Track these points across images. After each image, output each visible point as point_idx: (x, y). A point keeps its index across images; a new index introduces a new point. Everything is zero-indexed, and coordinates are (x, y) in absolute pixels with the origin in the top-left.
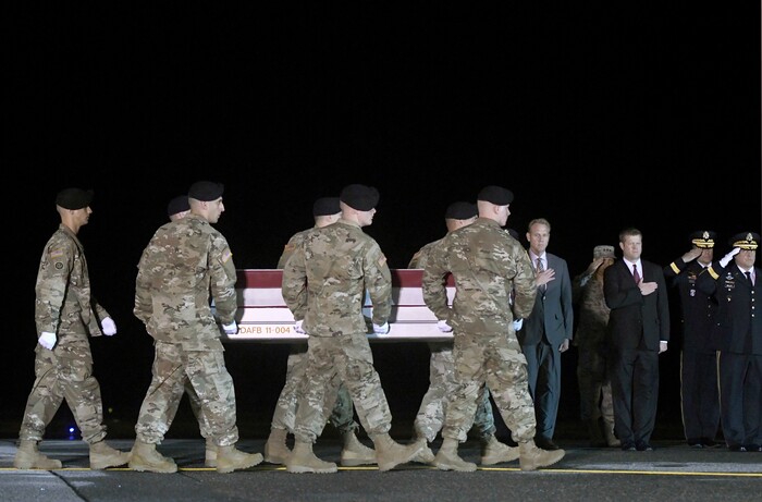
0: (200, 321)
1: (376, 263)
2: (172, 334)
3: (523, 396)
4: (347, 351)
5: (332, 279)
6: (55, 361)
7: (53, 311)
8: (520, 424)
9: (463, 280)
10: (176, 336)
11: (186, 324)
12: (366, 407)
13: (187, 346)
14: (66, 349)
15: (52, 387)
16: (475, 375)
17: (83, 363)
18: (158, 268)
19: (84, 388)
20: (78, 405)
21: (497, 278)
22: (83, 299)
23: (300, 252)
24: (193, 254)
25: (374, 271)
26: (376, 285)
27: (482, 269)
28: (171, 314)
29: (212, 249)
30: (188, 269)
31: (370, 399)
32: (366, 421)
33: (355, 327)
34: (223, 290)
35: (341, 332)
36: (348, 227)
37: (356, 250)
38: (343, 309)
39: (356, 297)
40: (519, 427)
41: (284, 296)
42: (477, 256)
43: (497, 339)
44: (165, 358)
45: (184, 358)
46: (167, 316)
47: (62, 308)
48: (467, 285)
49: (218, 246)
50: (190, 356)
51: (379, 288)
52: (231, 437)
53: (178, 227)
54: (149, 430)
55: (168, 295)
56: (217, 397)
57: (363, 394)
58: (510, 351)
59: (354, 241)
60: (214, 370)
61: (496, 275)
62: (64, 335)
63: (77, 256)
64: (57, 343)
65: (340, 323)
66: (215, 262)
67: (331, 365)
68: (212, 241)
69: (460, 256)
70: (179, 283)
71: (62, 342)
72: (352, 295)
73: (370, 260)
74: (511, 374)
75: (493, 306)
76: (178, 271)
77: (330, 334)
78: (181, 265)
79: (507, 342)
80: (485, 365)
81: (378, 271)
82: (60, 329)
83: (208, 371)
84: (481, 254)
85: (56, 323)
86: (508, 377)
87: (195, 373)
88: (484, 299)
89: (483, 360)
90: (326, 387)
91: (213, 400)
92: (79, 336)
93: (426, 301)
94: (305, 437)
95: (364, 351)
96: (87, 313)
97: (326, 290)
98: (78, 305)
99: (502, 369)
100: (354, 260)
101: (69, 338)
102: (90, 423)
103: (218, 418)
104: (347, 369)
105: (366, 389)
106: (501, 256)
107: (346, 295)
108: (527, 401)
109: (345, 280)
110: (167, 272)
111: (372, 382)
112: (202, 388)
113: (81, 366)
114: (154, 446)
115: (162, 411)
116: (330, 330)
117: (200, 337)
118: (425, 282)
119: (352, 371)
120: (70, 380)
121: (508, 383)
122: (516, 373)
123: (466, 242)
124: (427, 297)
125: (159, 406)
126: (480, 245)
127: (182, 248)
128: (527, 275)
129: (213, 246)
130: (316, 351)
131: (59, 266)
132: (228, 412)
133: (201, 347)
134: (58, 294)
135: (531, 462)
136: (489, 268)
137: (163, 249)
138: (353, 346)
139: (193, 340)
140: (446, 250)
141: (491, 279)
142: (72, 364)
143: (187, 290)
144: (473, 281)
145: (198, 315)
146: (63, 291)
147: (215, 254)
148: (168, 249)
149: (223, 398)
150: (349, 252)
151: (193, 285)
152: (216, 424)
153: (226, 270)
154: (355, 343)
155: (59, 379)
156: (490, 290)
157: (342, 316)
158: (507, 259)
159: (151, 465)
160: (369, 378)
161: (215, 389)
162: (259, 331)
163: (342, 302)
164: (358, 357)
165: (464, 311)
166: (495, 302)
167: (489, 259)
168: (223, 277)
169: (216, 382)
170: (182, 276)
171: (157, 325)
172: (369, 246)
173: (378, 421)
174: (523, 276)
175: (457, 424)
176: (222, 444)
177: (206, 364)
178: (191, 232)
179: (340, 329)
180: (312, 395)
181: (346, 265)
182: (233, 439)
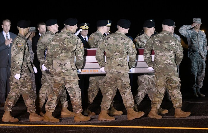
0: (72, 69)
1: (132, 47)
2: (62, 74)
3: (179, 93)
4: (122, 78)
5: (117, 53)
6: (19, 83)
7: (20, 66)
8: (177, 102)
9: (159, 52)
10: (63, 75)
11: (68, 70)
12: (127, 99)
13: (67, 78)
14: (24, 79)
15: (17, 92)
16: (163, 86)
17: (30, 84)
18: (55, 50)
19: (30, 93)
20: (27, 99)
21: (171, 52)
22: (28, 60)
23: (103, 43)
24: (71, 45)
25: (132, 49)
26: (132, 54)
27: (166, 49)
28: (62, 67)
29: (78, 43)
30: (69, 50)
31: (128, 96)
32: (126, 104)
33: (125, 70)
34: (80, 58)
35: (120, 72)
36: (121, 34)
37: (126, 42)
38: (121, 64)
39: (125, 59)
40: (177, 103)
41: (96, 59)
42: (164, 44)
43: (171, 73)
44: (57, 82)
45: (65, 82)
46: (60, 67)
47: (22, 65)
48: (160, 54)
49: (79, 42)
50: (68, 81)
51: (133, 55)
52: (80, 110)
53: (63, 35)
54: (51, 107)
55: (60, 60)
56: (76, 96)
57: (126, 94)
58: (175, 77)
59: (124, 39)
60: (76, 87)
61: (171, 50)
62: (23, 74)
63: (27, 46)
64: (21, 77)
65: (120, 69)
66: (78, 48)
67: (115, 83)
68: (77, 40)
69: (157, 44)
70: (65, 55)
71: (22, 76)
72: (124, 59)
73: (130, 46)
74: (176, 85)
75: (170, 62)
76: (64, 51)
77: (117, 73)
78: (65, 49)
79: (175, 74)
80: (167, 82)
81: (133, 50)
82: (22, 72)
83: (74, 87)
84: (166, 43)
85: (21, 70)
86: (175, 86)
87: (69, 88)
88: (167, 59)
89: (166, 80)
90: (113, 91)
91: (75, 97)
92: (28, 74)
93: (145, 60)
94: (105, 108)
95: (128, 79)
96: (30, 65)
97: (115, 57)
98: (27, 63)
99: (173, 83)
100: (125, 46)
101: (25, 75)
102: (31, 106)
103: (76, 104)
104: (122, 85)
105: (127, 92)
106: (173, 44)
107: (122, 59)
108: (180, 94)
109: (121, 53)
110: (60, 51)
111: (129, 90)
112: (71, 93)
113: (29, 85)
114: (52, 113)
115: (55, 100)
116: (117, 71)
117: (72, 74)
118: (145, 54)
119: (123, 86)
120: (25, 90)
121: (175, 88)
122: (178, 85)
123: (160, 39)
124: (145, 59)
125: (54, 99)
126: (165, 40)
127: (66, 43)
128: (181, 50)
129: (78, 42)
130: (110, 78)
131: (21, 49)
132: (79, 101)
133: (72, 78)
134: (21, 59)
135: (179, 115)
136: (169, 48)
137: (57, 43)
138: (125, 77)
139: (69, 76)
140: (152, 42)
141: (169, 52)
142: (26, 84)
143: (68, 58)
144: (162, 53)
145: (71, 67)
146: (23, 59)
147: (78, 45)
148: (59, 43)
149: (78, 96)
150: (123, 43)
151: (70, 56)
152: (75, 106)
153: (82, 51)
154: (125, 76)
155: (21, 90)
156: (169, 56)
157: (121, 67)
158: (175, 45)
159: (51, 120)
160: (128, 88)
161: (75, 93)
162: (88, 71)
163: (121, 61)
164: (126, 81)
165: (160, 63)
166: (171, 60)
167: (168, 45)
168: (81, 53)
169: (76, 91)
170: (66, 52)
171: (55, 70)
172: (130, 41)
173: (130, 104)
174: (179, 51)
175: (157, 102)
176: (77, 113)
177: (73, 84)
178: (69, 37)
179: (120, 71)
180: (108, 94)
181: (122, 48)
182: (81, 111)
